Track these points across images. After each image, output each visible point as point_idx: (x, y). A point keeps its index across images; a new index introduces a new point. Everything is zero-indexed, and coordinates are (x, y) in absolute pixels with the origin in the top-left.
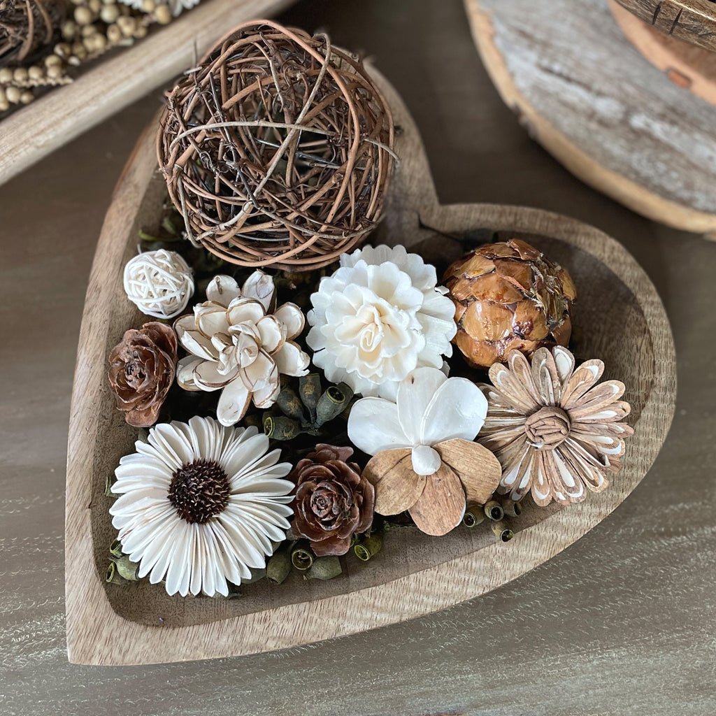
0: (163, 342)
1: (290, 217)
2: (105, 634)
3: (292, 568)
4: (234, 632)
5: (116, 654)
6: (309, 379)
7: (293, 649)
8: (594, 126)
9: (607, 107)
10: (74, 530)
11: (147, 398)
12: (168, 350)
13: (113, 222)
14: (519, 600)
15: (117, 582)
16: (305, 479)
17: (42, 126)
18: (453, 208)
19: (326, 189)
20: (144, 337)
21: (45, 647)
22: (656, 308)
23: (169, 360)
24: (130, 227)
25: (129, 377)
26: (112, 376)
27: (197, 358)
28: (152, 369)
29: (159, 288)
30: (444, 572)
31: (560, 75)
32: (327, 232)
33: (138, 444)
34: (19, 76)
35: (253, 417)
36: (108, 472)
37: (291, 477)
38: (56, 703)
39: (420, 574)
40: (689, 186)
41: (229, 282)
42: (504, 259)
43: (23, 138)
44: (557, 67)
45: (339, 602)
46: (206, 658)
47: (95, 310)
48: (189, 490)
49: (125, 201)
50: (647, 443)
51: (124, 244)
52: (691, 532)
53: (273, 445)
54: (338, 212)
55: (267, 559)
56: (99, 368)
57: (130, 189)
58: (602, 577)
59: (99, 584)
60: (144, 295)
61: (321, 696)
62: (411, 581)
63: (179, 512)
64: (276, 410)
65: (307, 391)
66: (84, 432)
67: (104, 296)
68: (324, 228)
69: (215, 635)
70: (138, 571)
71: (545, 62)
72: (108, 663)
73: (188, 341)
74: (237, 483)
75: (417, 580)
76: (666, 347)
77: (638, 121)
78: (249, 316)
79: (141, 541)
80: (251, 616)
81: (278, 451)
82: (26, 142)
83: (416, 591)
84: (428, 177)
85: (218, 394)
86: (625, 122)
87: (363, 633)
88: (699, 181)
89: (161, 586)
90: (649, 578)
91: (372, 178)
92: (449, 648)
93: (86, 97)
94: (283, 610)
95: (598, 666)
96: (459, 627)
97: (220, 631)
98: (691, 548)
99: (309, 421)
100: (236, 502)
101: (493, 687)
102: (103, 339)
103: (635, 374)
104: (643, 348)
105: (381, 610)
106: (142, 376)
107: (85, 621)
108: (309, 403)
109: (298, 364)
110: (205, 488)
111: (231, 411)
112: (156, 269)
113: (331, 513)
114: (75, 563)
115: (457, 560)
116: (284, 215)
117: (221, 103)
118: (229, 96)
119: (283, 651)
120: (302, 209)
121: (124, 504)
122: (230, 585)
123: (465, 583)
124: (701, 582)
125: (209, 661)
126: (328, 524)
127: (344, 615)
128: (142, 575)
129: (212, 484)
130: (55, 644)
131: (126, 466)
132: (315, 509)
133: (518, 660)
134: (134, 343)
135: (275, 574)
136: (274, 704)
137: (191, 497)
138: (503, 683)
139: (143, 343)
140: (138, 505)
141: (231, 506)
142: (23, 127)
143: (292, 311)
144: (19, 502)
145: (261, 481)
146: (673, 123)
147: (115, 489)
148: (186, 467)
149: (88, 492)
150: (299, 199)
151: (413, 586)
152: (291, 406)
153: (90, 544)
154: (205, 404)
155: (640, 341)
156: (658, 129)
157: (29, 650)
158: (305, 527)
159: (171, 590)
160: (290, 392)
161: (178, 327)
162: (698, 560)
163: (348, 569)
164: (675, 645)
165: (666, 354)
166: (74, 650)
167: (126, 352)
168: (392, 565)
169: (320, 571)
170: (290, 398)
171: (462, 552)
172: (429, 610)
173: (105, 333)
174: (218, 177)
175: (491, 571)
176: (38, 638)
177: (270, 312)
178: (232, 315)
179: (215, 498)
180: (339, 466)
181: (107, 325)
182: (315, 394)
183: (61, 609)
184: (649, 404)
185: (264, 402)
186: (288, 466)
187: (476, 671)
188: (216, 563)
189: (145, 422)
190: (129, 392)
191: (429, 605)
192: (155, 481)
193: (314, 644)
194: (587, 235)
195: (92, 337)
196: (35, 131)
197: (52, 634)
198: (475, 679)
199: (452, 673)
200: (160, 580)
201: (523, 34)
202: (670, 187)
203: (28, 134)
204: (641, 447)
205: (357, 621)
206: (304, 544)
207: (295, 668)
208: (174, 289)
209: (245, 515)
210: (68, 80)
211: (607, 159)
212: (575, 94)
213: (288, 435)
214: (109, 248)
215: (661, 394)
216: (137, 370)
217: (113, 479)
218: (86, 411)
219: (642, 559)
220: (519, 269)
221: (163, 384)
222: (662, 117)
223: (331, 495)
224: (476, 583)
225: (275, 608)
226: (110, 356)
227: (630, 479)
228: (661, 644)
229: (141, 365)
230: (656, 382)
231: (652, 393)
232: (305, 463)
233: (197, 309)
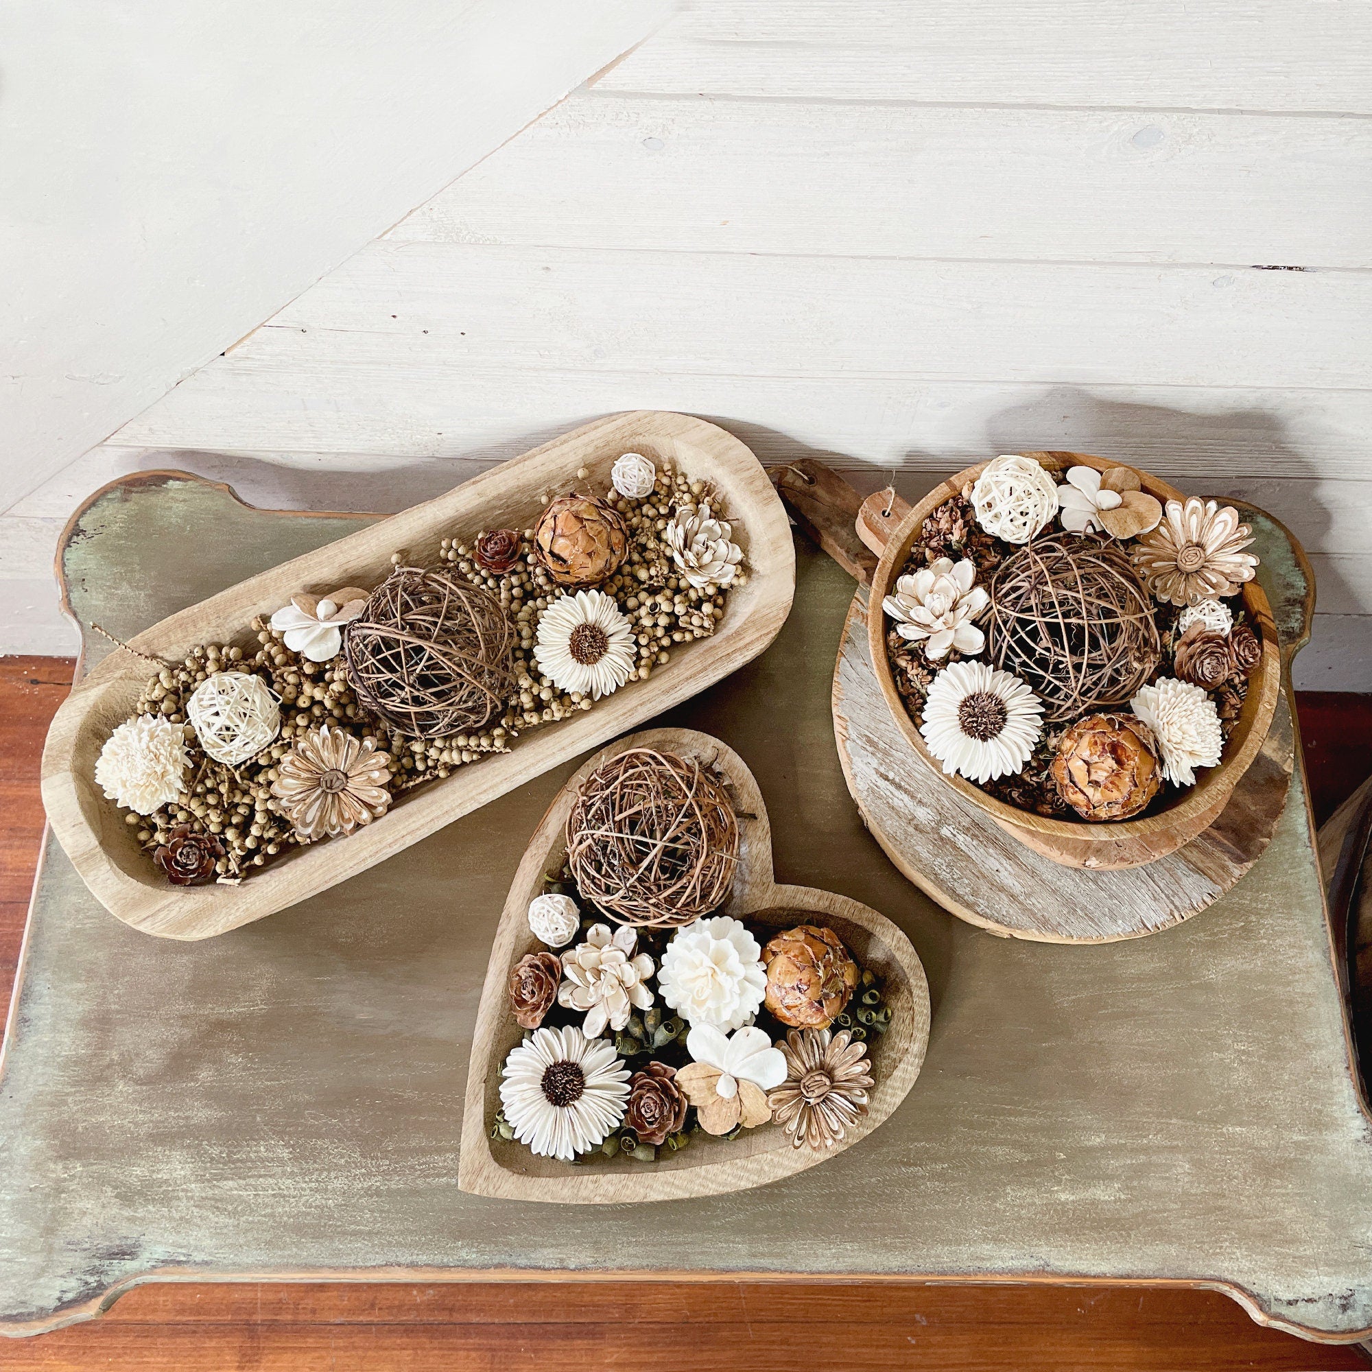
0: (550, 968)
1: (651, 901)
2: (485, 1173)
3: (620, 1149)
4: (573, 1187)
5: (491, 1188)
6: (653, 1013)
7: (614, 1205)
8: (911, 829)
9: (924, 815)
10: (472, 1097)
11: (536, 1007)
12: (554, 976)
13: (527, 864)
14: (785, 1196)
15: (498, 1139)
16: (640, 1087)
17: (485, 787)
18: (784, 887)
19: (679, 885)
20: (538, 963)
21: (439, 1176)
22: (923, 992)
23: (554, 984)
24: (538, 870)
25: (524, 992)
26: (512, 987)
27: (573, 983)
28: (541, 989)
29: (553, 927)
30: (727, 1167)
31: (892, 782)
32: (676, 913)
33: (525, 1041)
34: (473, 742)
35: (608, 1033)
36: (500, 1057)
37: (630, 1081)
38: (442, 1217)
39: (709, 1167)
40: (975, 893)
41: (605, 929)
42: (813, 936)
43: (471, 795)
44: (891, 775)
45: (648, 1178)
46: (551, 1201)
47: (505, 933)
48: (556, 1082)
49: (537, 848)
50: (893, 1095)
51: (533, 884)
52: (926, 1164)
53: (620, 1057)
54: (688, 897)
55: (604, 1139)
56: (503, 979)
57: (542, 839)
58: (852, 1189)
59: (485, 1138)
60: (543, 929)
61: (629, 1243)
62: (702, 1170)
63: (547, 1097)
64: (626, 1032)
65: (650, 1022)
66: (487, 1026)
67: (513, 924)
68: (674, 911)
69: (560, 1186)
70: (514, 1133)
71: (882, 770)
72: (485, 1194)
73: (568, 971)
74: (589, 1081)
75: (707, 1171)
76: (924, 1023)
77: (945, 831)
78: (615, 959)
79: (518, 1112)
80: (586, 1177)
81: (623, 1061)
82: (472, 798)
83: (704, 1178)
84: (770, 859)
85: (585, 1014)
86: (936, 830)
87: (666, 1202)
88: (984, 888)
89: (529, 1146)
90: (887, 1195)
91: (716, 875)
92: (728, 1222)
93: (519, 768)
94: (609, 1176)
95: (835, 1253)
96: (739, 1209)
97: (564, 1185)
98: (923, 1177)
99: (649, 1043)
100: (587, 1094)
101: (755, 1256)
102: (508, 957)
103: (897, 1040)
104: (907, 1022)
105: (677, 1187)
106: (533, 992)
107: (473, 1163)
108: (650, 1029)
109: (645, 1001)
110: (567, 1082)
111: (593, 1028)
112: (552, 911)
113: (653, 1116)
114: (471, 1121)
115: (738, 1161)
116: (647, 899)
117: (614, 816)
118: (621, 812)
119: (607, 1206)
120: (660, 897)
121: (510, 1085)
122: (576, 1153)
123: (741, 1178)
124: (925, 1204)
125: (552, 1204)
126: (651, 1123)
127: (651, 1187)
128: (516, 1136)
129: (572, 1081)
130: (446, 1174)
131: (515, 1056)
132: (643, 1111)
133: (777, 1239)
134: (530, 966)
135: (608, 1150)
136: (595, 1242)
137: (557, 1087)
138: (763, 1255)
139: (537, 967)
140: (519, 1087)
141: (583, 1097)
142: (472, 786)
143: (646, 961)
144: (432, 1065)
145: (607, 1082)
146: (974, 836)
147: (505, 1073)
148: (557, 1064)
149: (485, 1071)
150: (659, 890)
151: (703, 1173)
152: (637, 1031)
153: (482, 1109)
154: (576, 1019)
155: (907, 1016)
156: (962, 840)
157: (427, 1176)
158: (634, 1123)
159: (535, 1150)
160: (637, 1020)
161: (563, 960)
162: (927, 1187)
163: (661, 1154)
164: (896, 1247)
165: (922, 1028)
166: (463, 1181)
167: (524, 972)
168: (691, 1157)
169: (640, 1154)
170: (636, 1025)
171: (743, 1155)
172: (711, 1193)
173: (510, 952)
174: (605, 866)
175: (760, 1172)
176: (434, 1168)
177: (630, 958)
178: (603, 957)
179: (572, 1090)
180: (665, 1083)
181: (512, 947)
182: (655, 1024)
183: (457, 1150)
184: (902, 1066)
185: (618, 1026)
186: (628, 1073)
187: (744, 1242)
188: (568, 1138)
189: (531, 1026)
190: (521, 1002)
191: (712, 1189)
192: (532, 1071)
193: (630, 1204)
194: (883, 925)
195: (501, 953)
196: (480, 791)
197: (444, 1167)
198: (743, 1248)
199: (726, 1241)
200: (528, 1142)
201: (869, 741)
202: (960, 891)
203: (474, 793)
204: (888, 1098)
205: (660, 1192)
206: (630, 1133)
207: (614, 1219)
208: (565, 928)
209: (592, 1104)
210: (508, 750)
211: (916, 859)
212: (901, 800)
213: (631, 1053)
214: (521, 885)
215: (912, 1060)
216: (530, 988)
217: (504, 1065)
218: (490, 1010)
219: (885, 1180)
220: (820, 946)
221: (548, 1000)
222: (966, 831)
223: (655, 1102)
224: (748, 1179)
225: (605, 1174)
226: (512, 971)
227: (875, 1121)
228: (885, 1245)
229: (533, 984)
230: (910, 1050)
231: (905, 1058)
232: (641, 1076)
233: (579, 947)
